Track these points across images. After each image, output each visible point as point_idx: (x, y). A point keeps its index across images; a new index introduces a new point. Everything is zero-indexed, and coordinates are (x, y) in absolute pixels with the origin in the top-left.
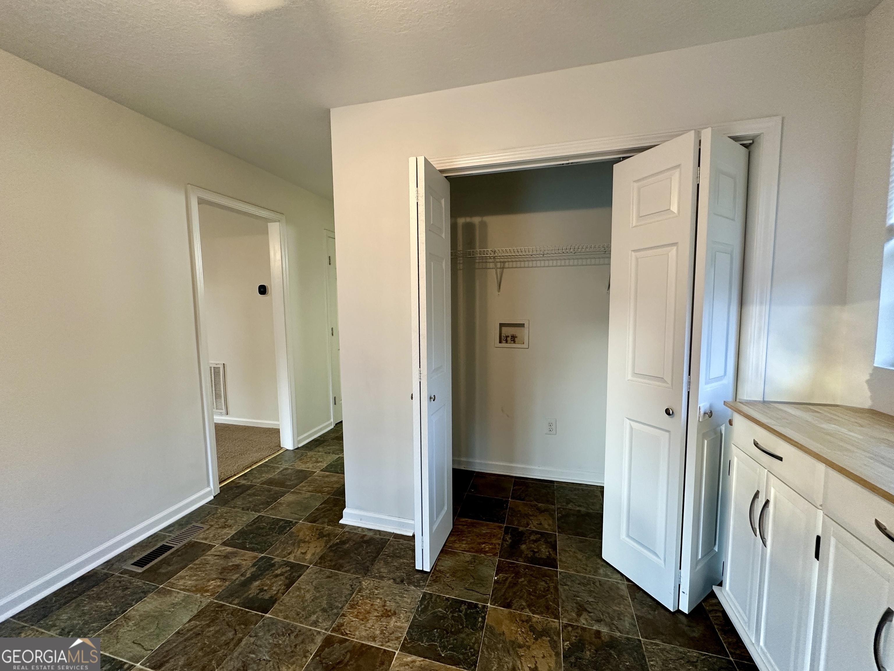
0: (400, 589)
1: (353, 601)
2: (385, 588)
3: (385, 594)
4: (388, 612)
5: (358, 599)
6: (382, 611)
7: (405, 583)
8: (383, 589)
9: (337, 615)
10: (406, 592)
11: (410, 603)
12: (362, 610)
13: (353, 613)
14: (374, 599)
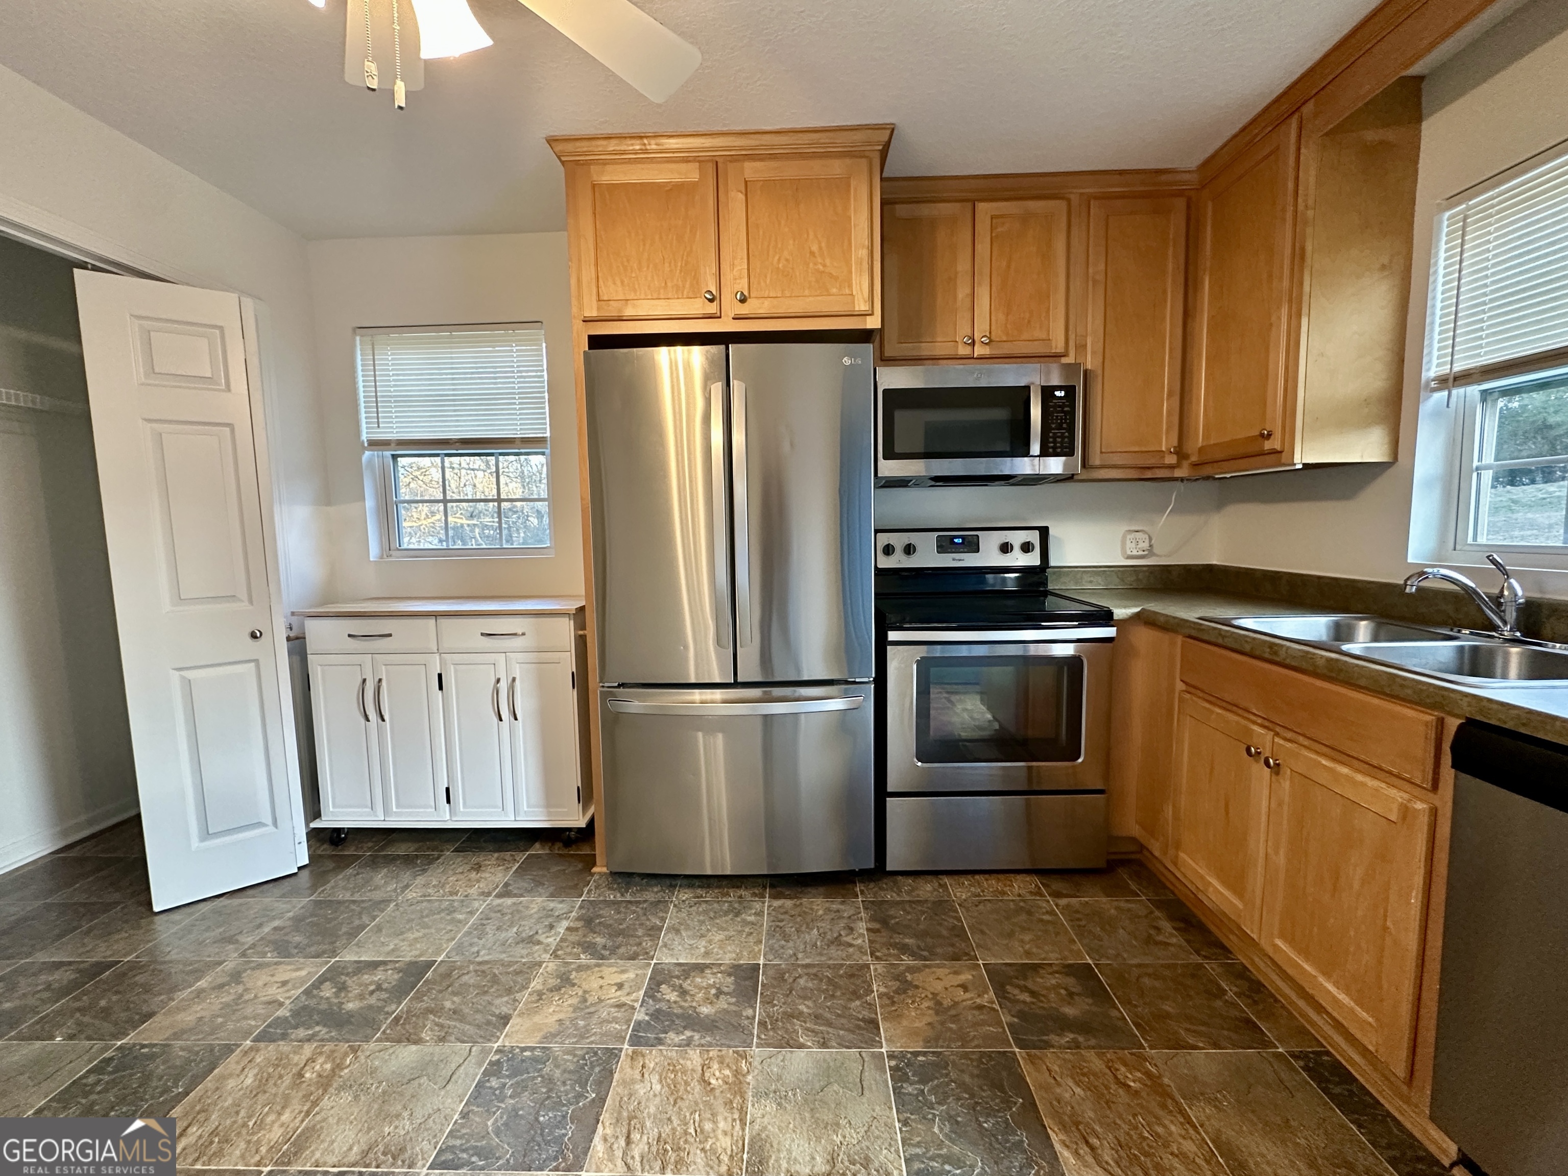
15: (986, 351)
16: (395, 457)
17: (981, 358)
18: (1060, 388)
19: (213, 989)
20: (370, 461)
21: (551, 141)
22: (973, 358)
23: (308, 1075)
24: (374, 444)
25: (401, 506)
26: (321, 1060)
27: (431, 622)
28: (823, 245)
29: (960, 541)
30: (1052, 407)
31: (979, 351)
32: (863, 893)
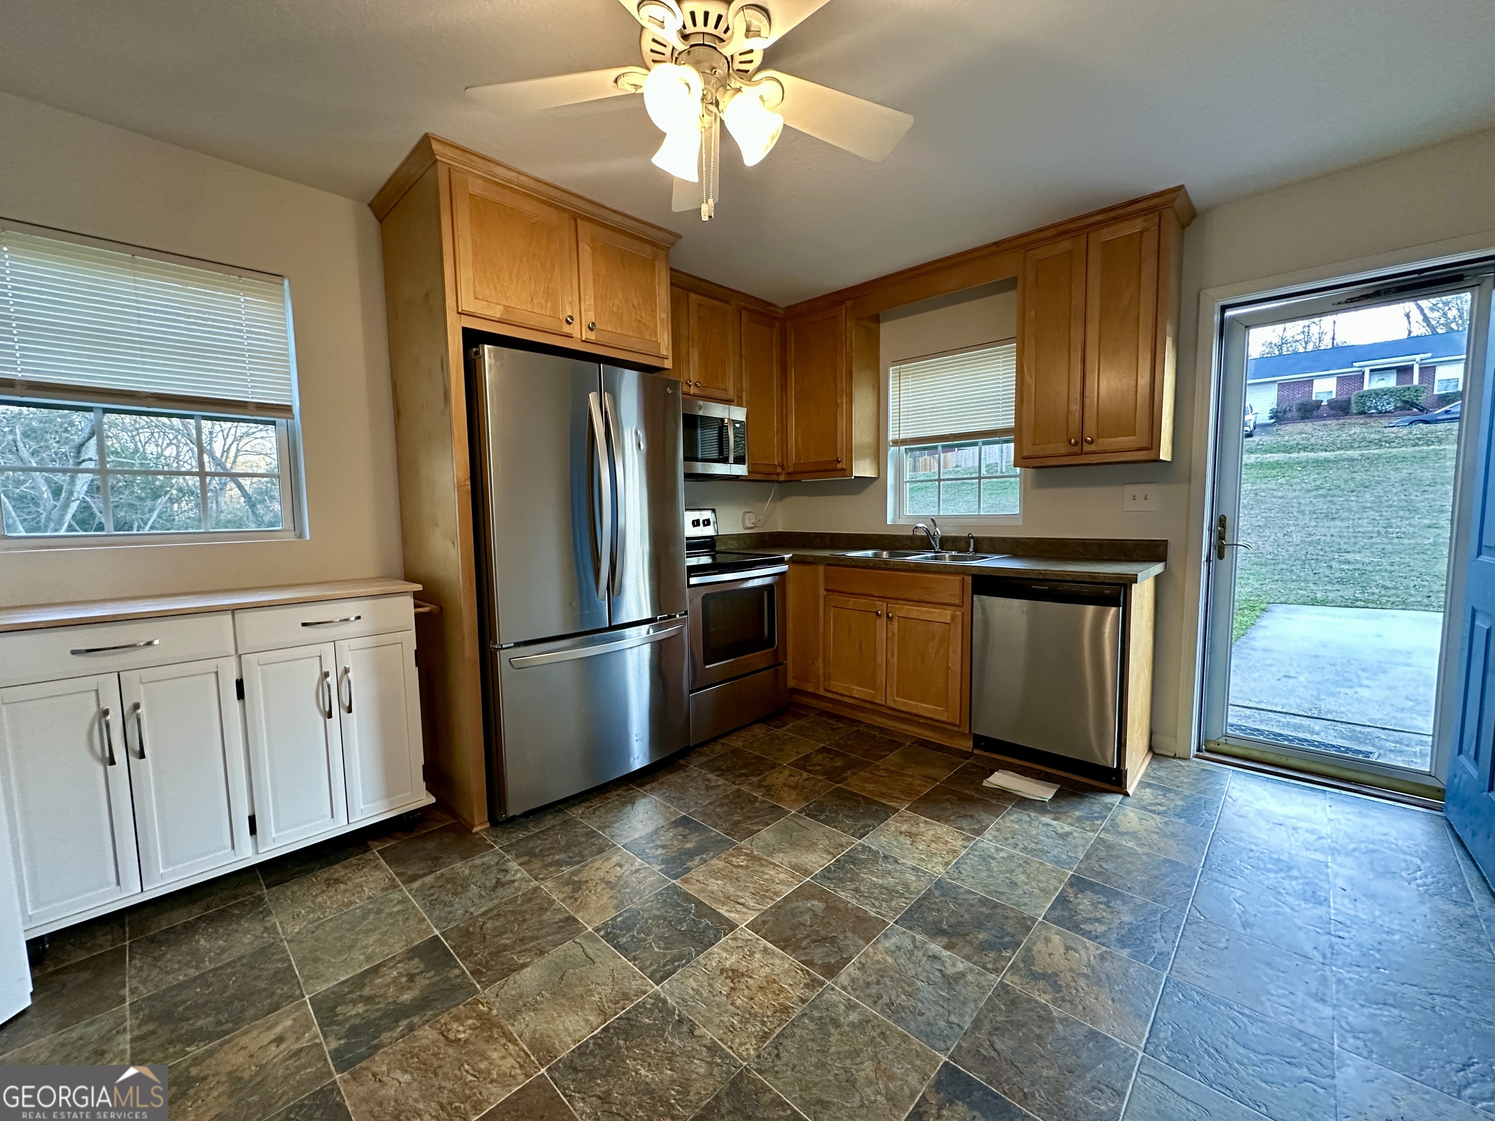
0: (694, 1007)
1: (782, 1019)
2: (717, 1021)
3: (723, 1009)
4: (730, 977)
5: (771, 1019)
6: (739, 982)
7: (678, 1015)
8: (721, 1021)
9: (813, 1006)
10: (687, 997)
11: (691, 976)
12: (770, 996)
13: (786, 998)
14: (745, 1008)
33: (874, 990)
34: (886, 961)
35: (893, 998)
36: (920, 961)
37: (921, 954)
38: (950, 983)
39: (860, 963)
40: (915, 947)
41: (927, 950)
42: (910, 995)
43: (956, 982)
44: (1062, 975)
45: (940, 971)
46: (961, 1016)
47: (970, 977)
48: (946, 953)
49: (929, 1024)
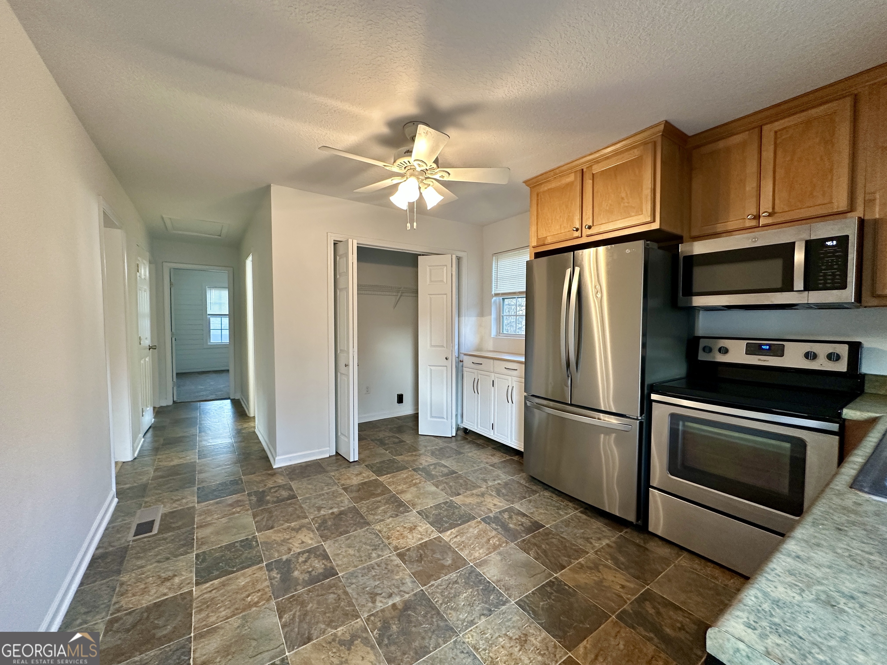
15: (770, 221)
16: (503, 299)
17: (764, 226)
18: (831, 239)
19: (476, 495)
20: (495, 301)
21: (525, 182)
22: (759, 227)
23: (491, 542)
24: (497, 295)
25: (505, 317)
26: (496, 539)
27: (492, 361)
28: (628, 193)
29: (768, 347)
30: (822, 253)
31: (762, 221)
32: (626, 533)
33: (383, 566)
34: (397, 576)
35: (375, 570)
36: (391, 589)
37: (395, 591)
38: (371, 594)
39: (400, 566)
40: (401, 591)
41: (396, 595)
42: (374, 576)
43: (371, 597)
44: (295, 533)
45: (381, 594)
46: (353, 590)
47: (370, 604)
48: (390, 603)
49: (356, 577)
